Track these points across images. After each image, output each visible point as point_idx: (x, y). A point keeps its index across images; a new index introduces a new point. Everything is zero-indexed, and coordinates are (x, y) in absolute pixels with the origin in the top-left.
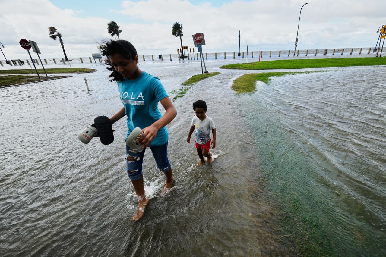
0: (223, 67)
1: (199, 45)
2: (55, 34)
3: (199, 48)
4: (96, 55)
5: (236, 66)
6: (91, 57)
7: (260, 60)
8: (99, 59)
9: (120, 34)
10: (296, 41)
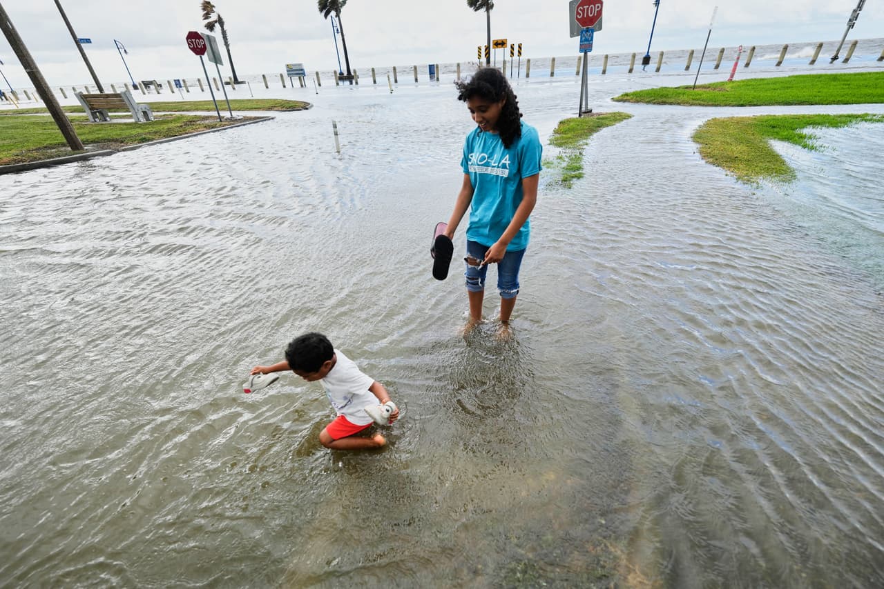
0: (624, 98)
1: (587, 30)
2: (213, 17)
3: (587, 40)
4: (294, 68)
5: (666, 96)
6: (285, 73)
7: (732, 76)
8: (300, 78)
9: (343, 10)
10: (855, 7)
